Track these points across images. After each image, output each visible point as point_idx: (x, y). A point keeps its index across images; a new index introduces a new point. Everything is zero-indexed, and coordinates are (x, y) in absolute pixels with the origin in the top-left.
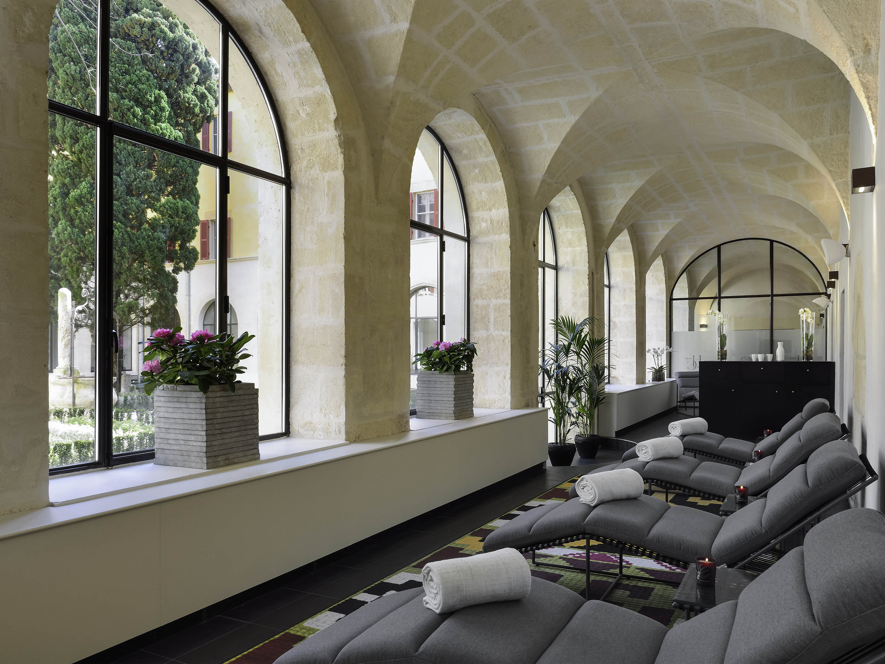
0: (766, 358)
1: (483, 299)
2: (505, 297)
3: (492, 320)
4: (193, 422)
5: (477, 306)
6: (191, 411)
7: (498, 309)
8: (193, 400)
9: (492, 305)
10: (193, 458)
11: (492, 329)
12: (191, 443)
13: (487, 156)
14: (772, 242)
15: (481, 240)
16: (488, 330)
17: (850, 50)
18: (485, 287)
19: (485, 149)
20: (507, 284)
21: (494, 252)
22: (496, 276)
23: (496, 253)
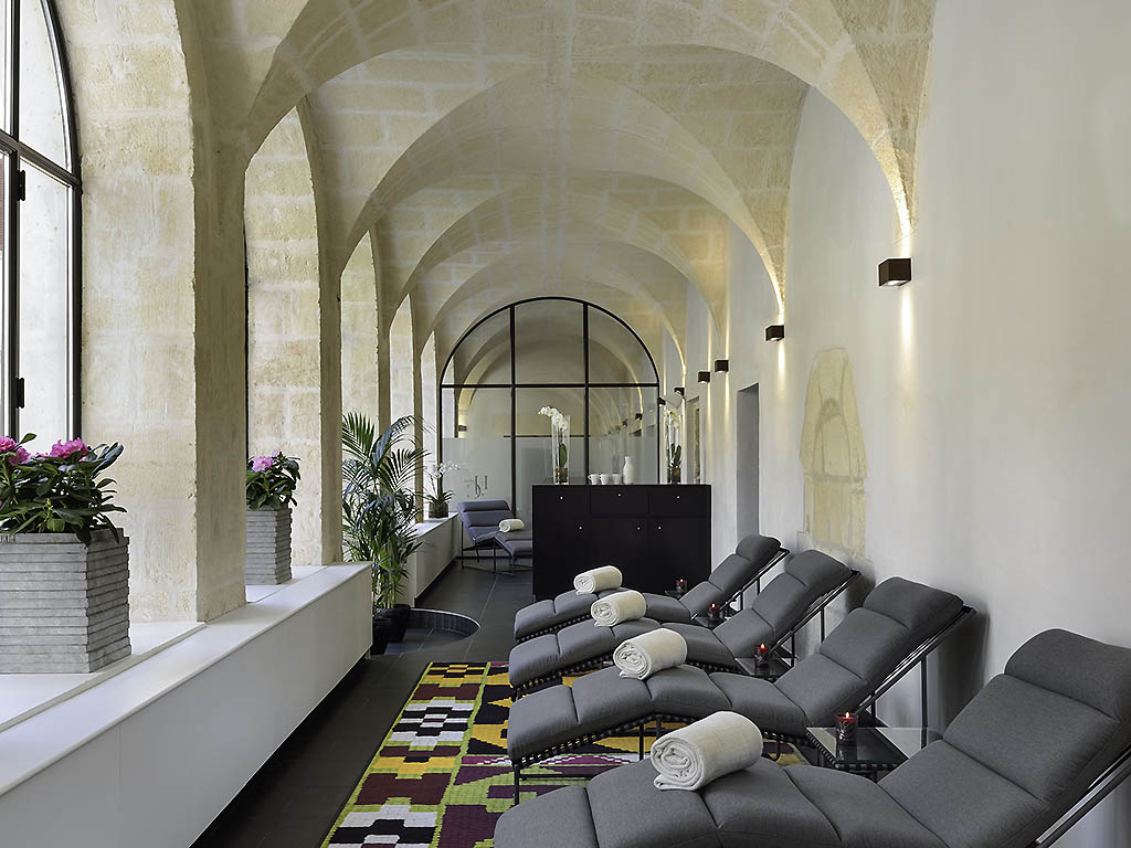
0: (611, 479)
1: (272, 384)
2: (311, 383)
3: (288, 420)
4: (55, 595)
5: (261, 397)
6: (51, 576)
7: (299, 402)
8: (57, 558)
9: (287, 396)
10: (58, 657)
11: (288, 434)
12: (52, 631)
13: (292, 153)
14: (586, 304)
15: (267, 286)
16: (280, 435)
17: (889, 120)
18: (275, 365)
19: (292, 142)
20: (315, 362)
21: (291, 307)
22: (296, 349)
23: (294, 311)
